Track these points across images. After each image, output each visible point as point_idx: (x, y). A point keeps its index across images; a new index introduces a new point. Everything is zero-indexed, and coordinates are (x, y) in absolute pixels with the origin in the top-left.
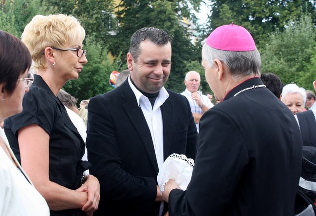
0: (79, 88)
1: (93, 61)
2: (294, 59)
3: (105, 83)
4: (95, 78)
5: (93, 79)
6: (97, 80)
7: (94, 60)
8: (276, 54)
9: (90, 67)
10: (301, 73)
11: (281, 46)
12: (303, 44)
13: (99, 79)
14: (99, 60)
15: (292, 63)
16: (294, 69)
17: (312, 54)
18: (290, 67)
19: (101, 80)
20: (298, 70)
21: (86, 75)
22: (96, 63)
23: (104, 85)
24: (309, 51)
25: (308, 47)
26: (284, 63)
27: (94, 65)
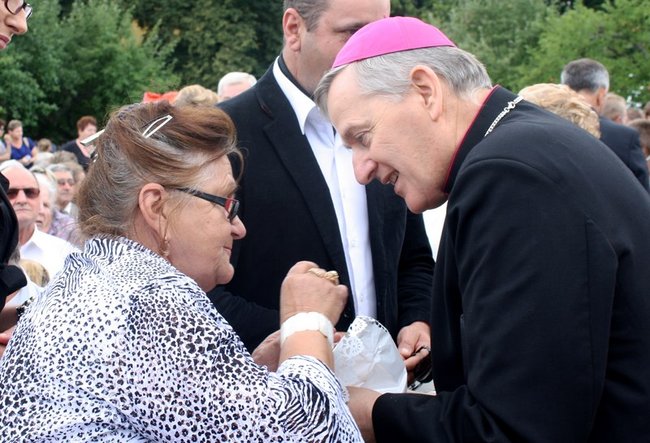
0: (74, 93)
1: (102, 37)
2: (507, 40)
3: (127, 83)
4: (106, 71)
5: (102, 74)
6: (111, 76)
7: (105, 34)
8: (469, 30)
9: (97, 50)
10: (521, 69)
11: (481, 14)
12: (524, 12)
13: (114, 74)
14: (114, 36)
15: (503, 48)
16: (506, 60)
17: (541, 31)
18: (498, 55)
19: (119, 76)
20: (514, 62)
21: (89, 65)
22: (108, 41)
23: (124, 86)
24: (537, 24)
25: (533, 18)
26: (487, 48)
27: (106, 46)
